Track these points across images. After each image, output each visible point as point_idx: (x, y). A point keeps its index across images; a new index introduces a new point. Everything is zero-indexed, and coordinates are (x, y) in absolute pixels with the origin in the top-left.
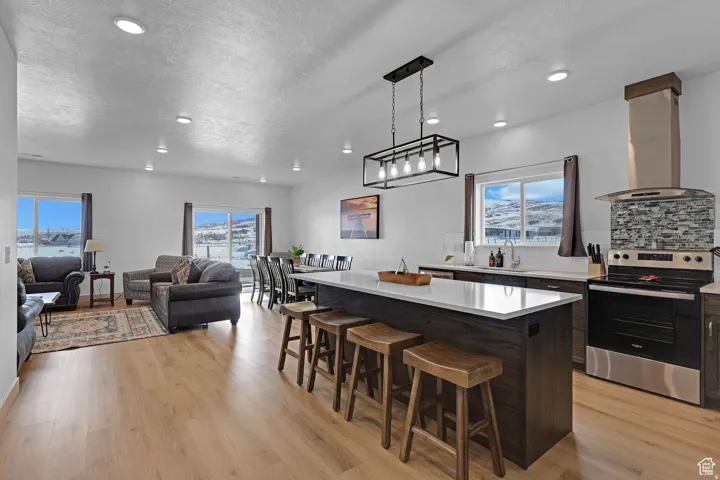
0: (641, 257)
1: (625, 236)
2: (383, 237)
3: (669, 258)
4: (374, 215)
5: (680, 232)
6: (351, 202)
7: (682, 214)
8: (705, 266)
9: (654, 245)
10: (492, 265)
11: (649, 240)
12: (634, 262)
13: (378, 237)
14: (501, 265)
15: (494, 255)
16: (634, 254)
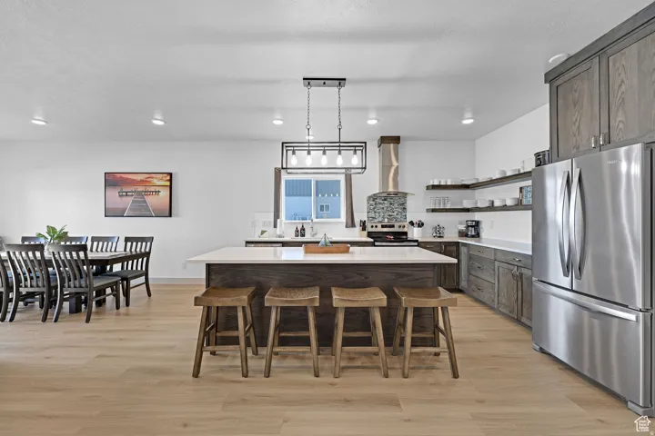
0: (383, 226)
1: (373, 215)
2: (177, 216)
3: (393, 226)
4: (164, 193)
5: (395, 214)
6: (123, 175)
7: (396, 205)
8: (405, 230)
9: (386, 220)
10: (297, 236)
11: (384, 217)
12: (380, 229)
13: (170, 216)
14: (303, 235)
15: (299, 229)
16: (379, 225)
